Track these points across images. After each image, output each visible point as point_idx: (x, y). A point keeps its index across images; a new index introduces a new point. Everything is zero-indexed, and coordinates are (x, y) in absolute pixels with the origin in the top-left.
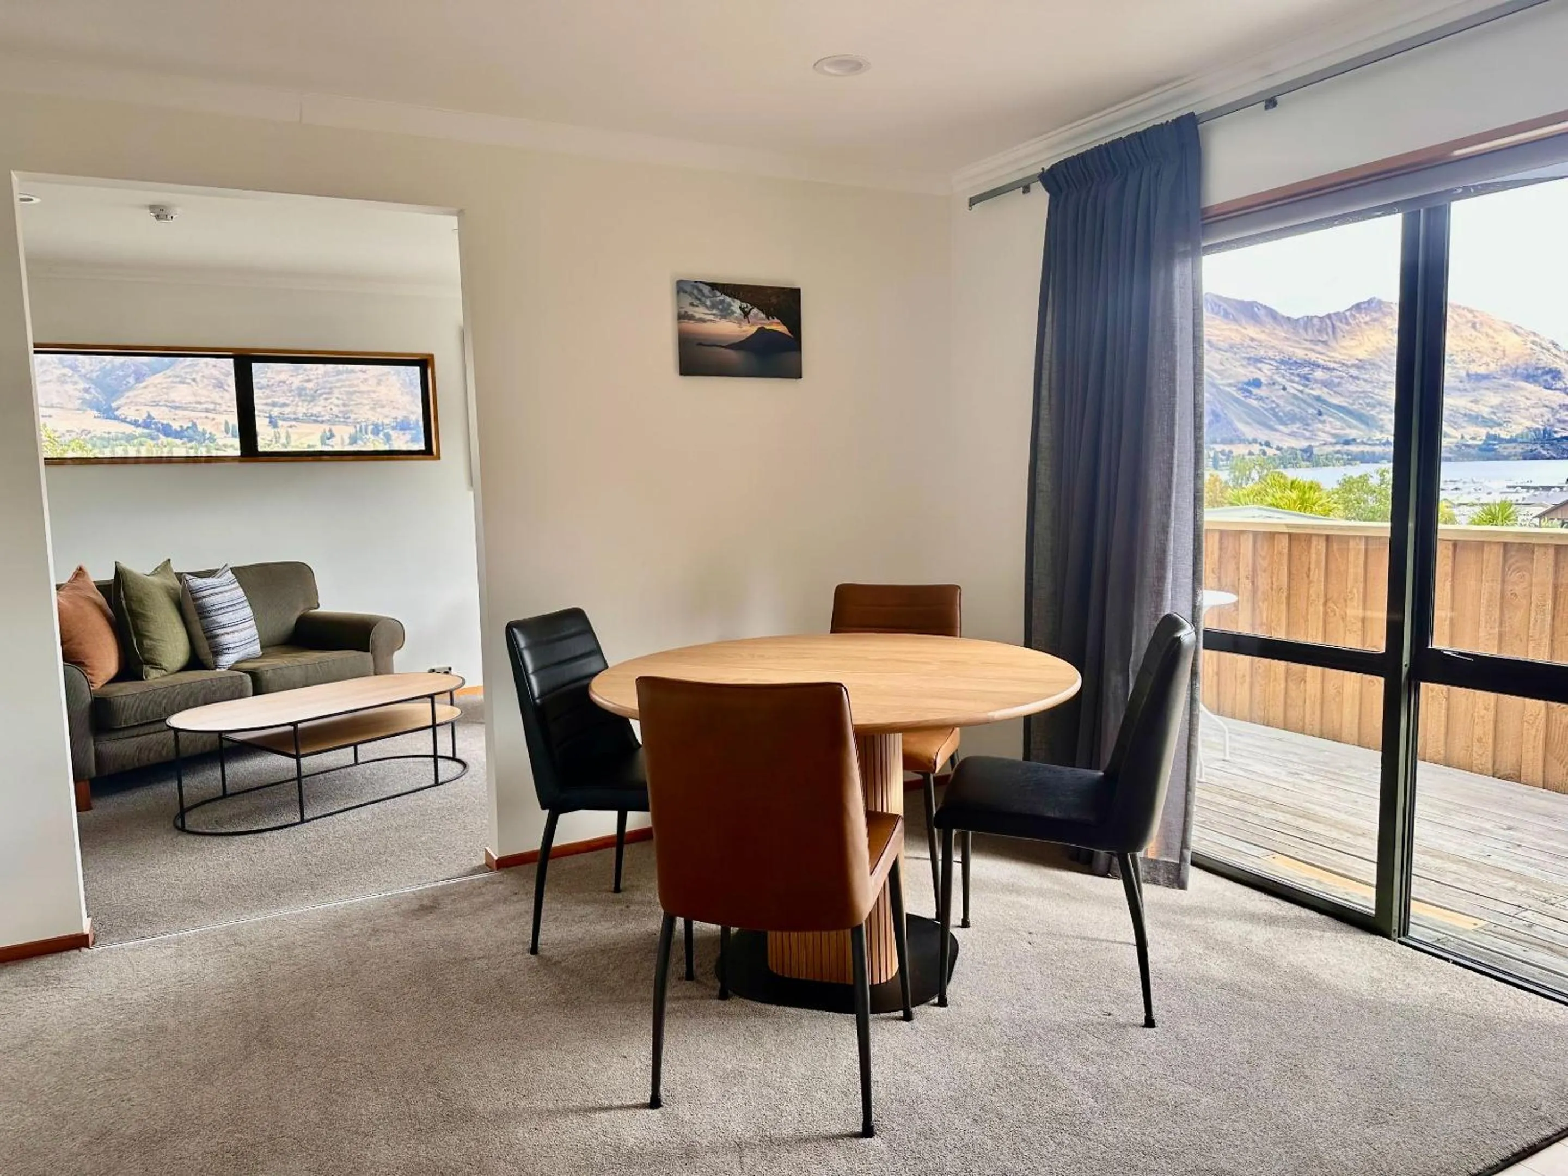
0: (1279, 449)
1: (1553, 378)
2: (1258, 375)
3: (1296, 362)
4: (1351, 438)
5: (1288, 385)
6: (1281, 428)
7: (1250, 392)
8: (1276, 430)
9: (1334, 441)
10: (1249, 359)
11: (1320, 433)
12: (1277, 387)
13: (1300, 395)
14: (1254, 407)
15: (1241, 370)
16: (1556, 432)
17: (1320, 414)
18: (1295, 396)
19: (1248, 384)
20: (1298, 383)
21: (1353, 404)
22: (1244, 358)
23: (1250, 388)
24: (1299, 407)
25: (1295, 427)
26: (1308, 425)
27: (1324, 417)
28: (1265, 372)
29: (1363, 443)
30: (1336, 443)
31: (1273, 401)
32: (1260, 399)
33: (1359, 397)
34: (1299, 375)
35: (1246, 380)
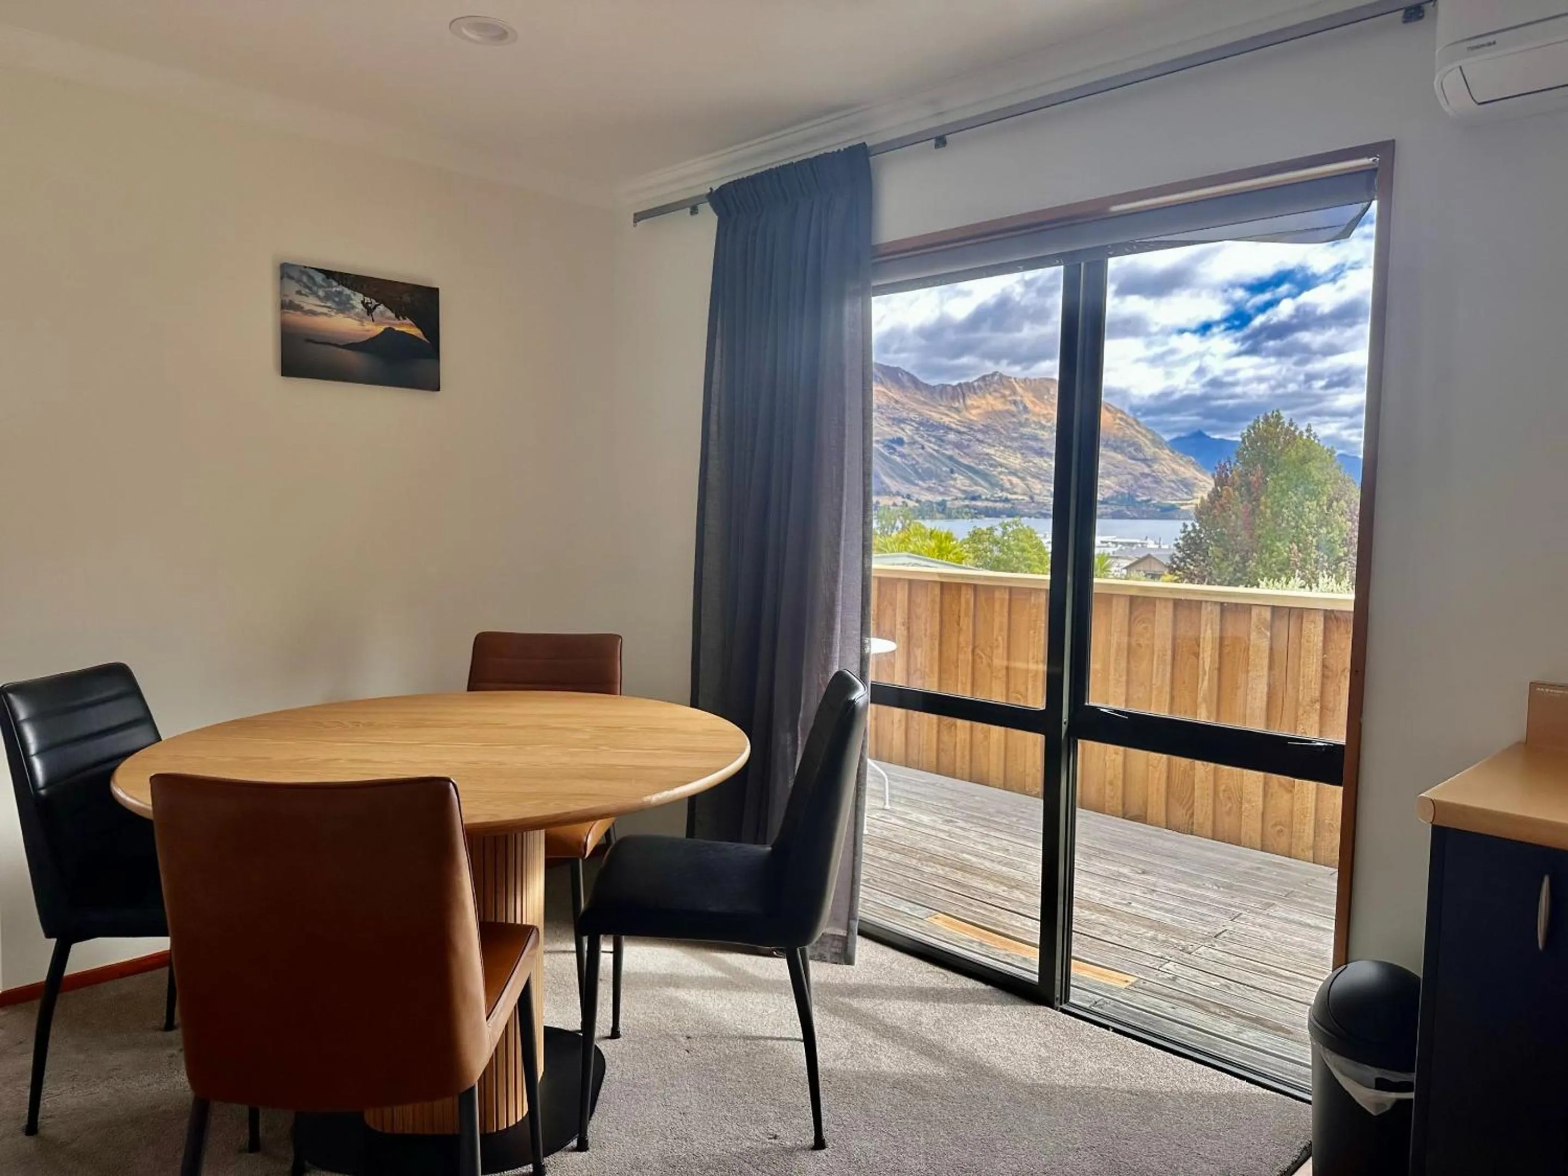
0: (918, 501)
1: (1135, 450)
2: (901, 434)
3: (932, 424)
4: (977, 494)
5: (926, 444)
6: (921, 483)
7: (894, 449)
8: (917, 485)
9: (963, 496)
10: (894, 419)
11: (952, 489)
12: (917, 446)
13: (935, 453)
14: (898, 463)
15: (887, 429)
16: (1138, 496)
17: (952, 471)
18: (931, 455)
19: (893, 441)
20: (934, 443)
21: (980, 464)
22: (889, 418)
23: (894, 446)
24: (935, 465)
25: (931, 483)
26: (941, 481)
27: (956, 475)
28: (906, 432)
29: (987, 499)
30: (966, 498)
31: (913, 459)
32: (902, 456)
33: (984, 459)
34: (934, 436)
35: (890, 437)
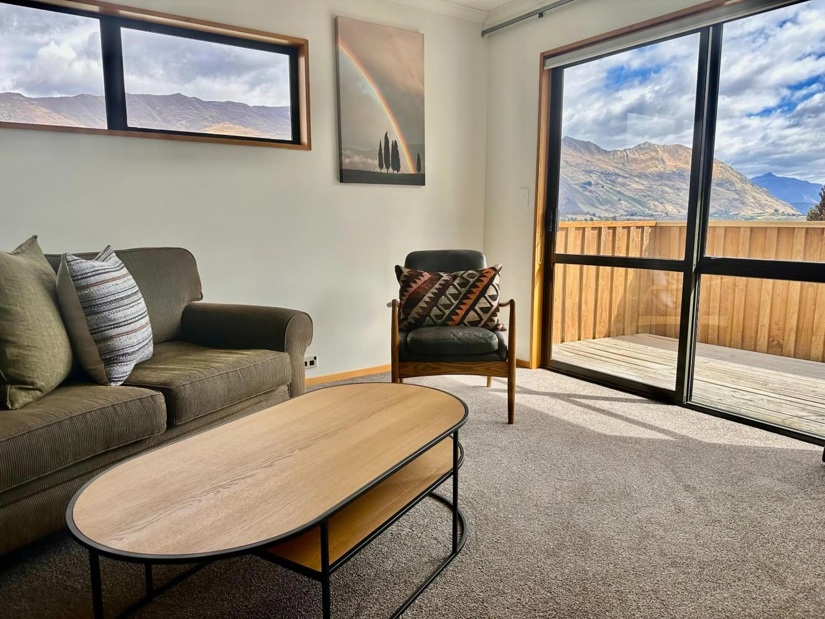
0: (599, 217)
1: (730, 185)
2: (590, 180)
3: (609, 173)
4: (634, 212)
5: (605, 185)
6: (601, 207)
7: (586, 188)
8: (598, 208)
9: (626, 214)
10: (586, 171)
11: (620, 210)
12: (599, 186)
13: (610, 190)
14: (588, 196)
15: (582, 177)
16: (731, 212)
17: (620, 200)
18: (608, 190)
19: (585, 184)
20: (609, 184)
21: (636, 195)
22: (583, 171)
23: (586, 186)
24: (609, 196)
25: (607, 207)
26: (614, 205)
27: (622, 202)
28: (594, 178)
29: (641, 215)
30: (627, 215)
31: (597, 193)
32: (591, 192)
33: (639, 192)
34: (610, 180)
35: (584, 181)
